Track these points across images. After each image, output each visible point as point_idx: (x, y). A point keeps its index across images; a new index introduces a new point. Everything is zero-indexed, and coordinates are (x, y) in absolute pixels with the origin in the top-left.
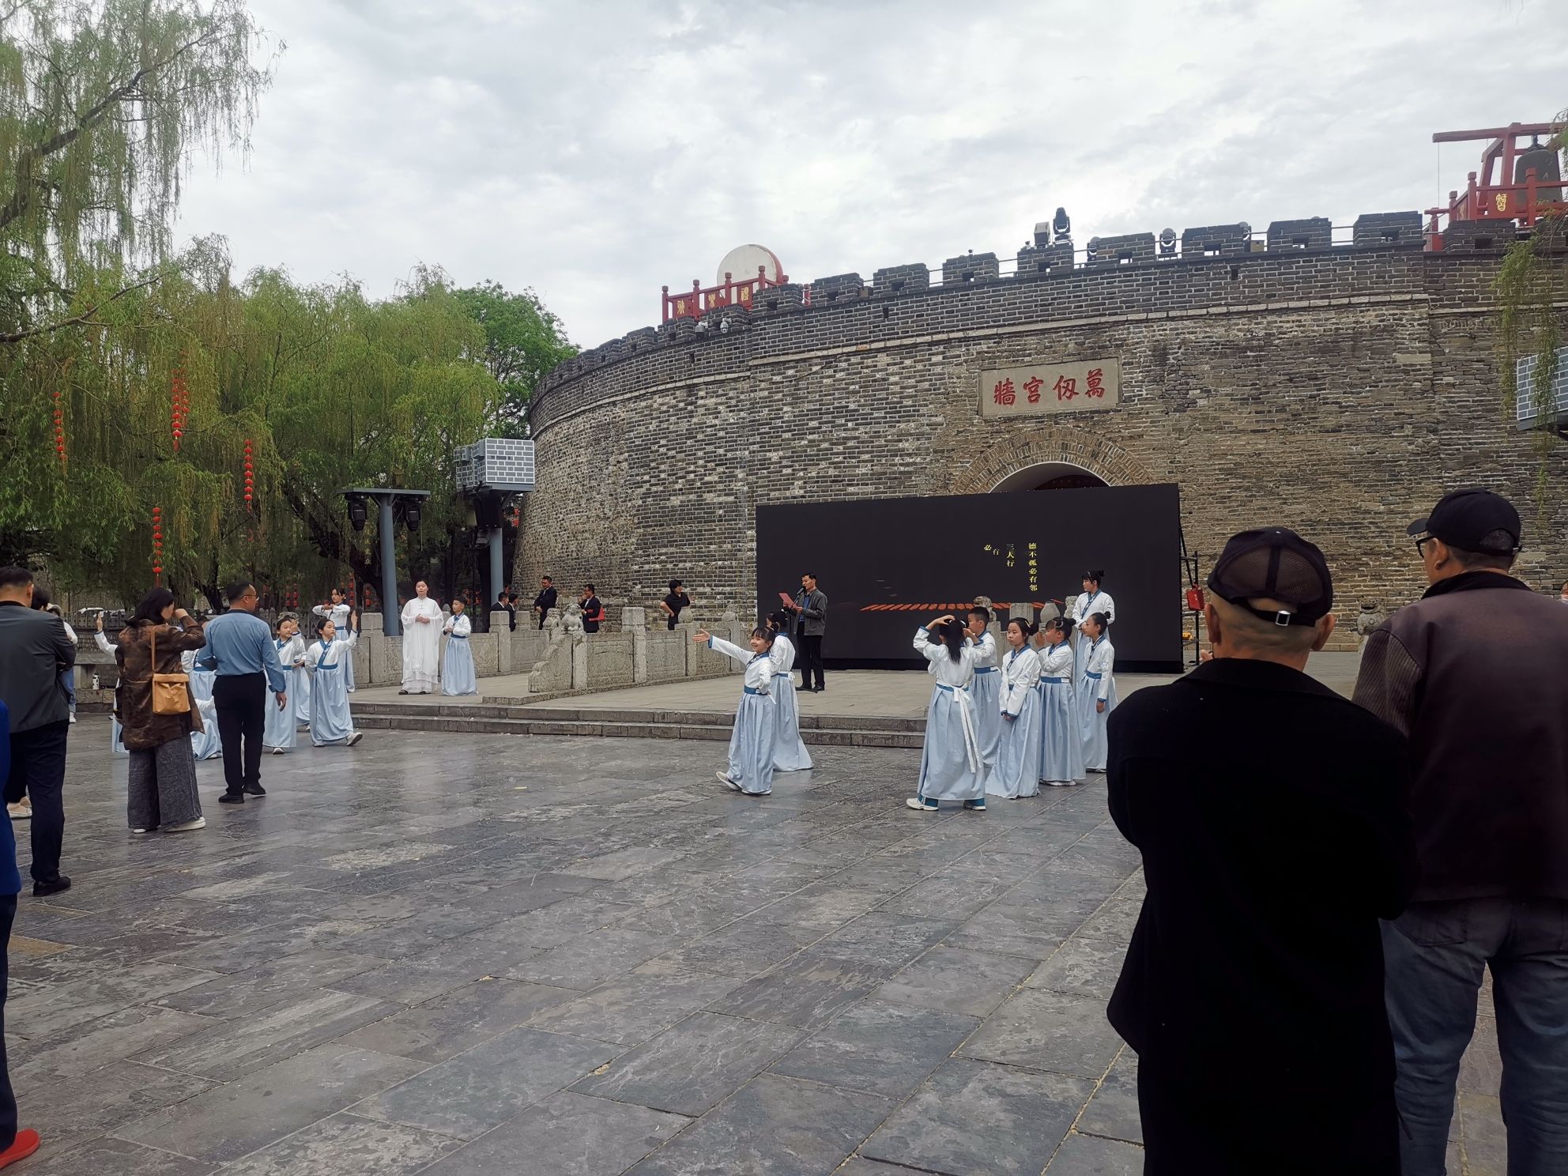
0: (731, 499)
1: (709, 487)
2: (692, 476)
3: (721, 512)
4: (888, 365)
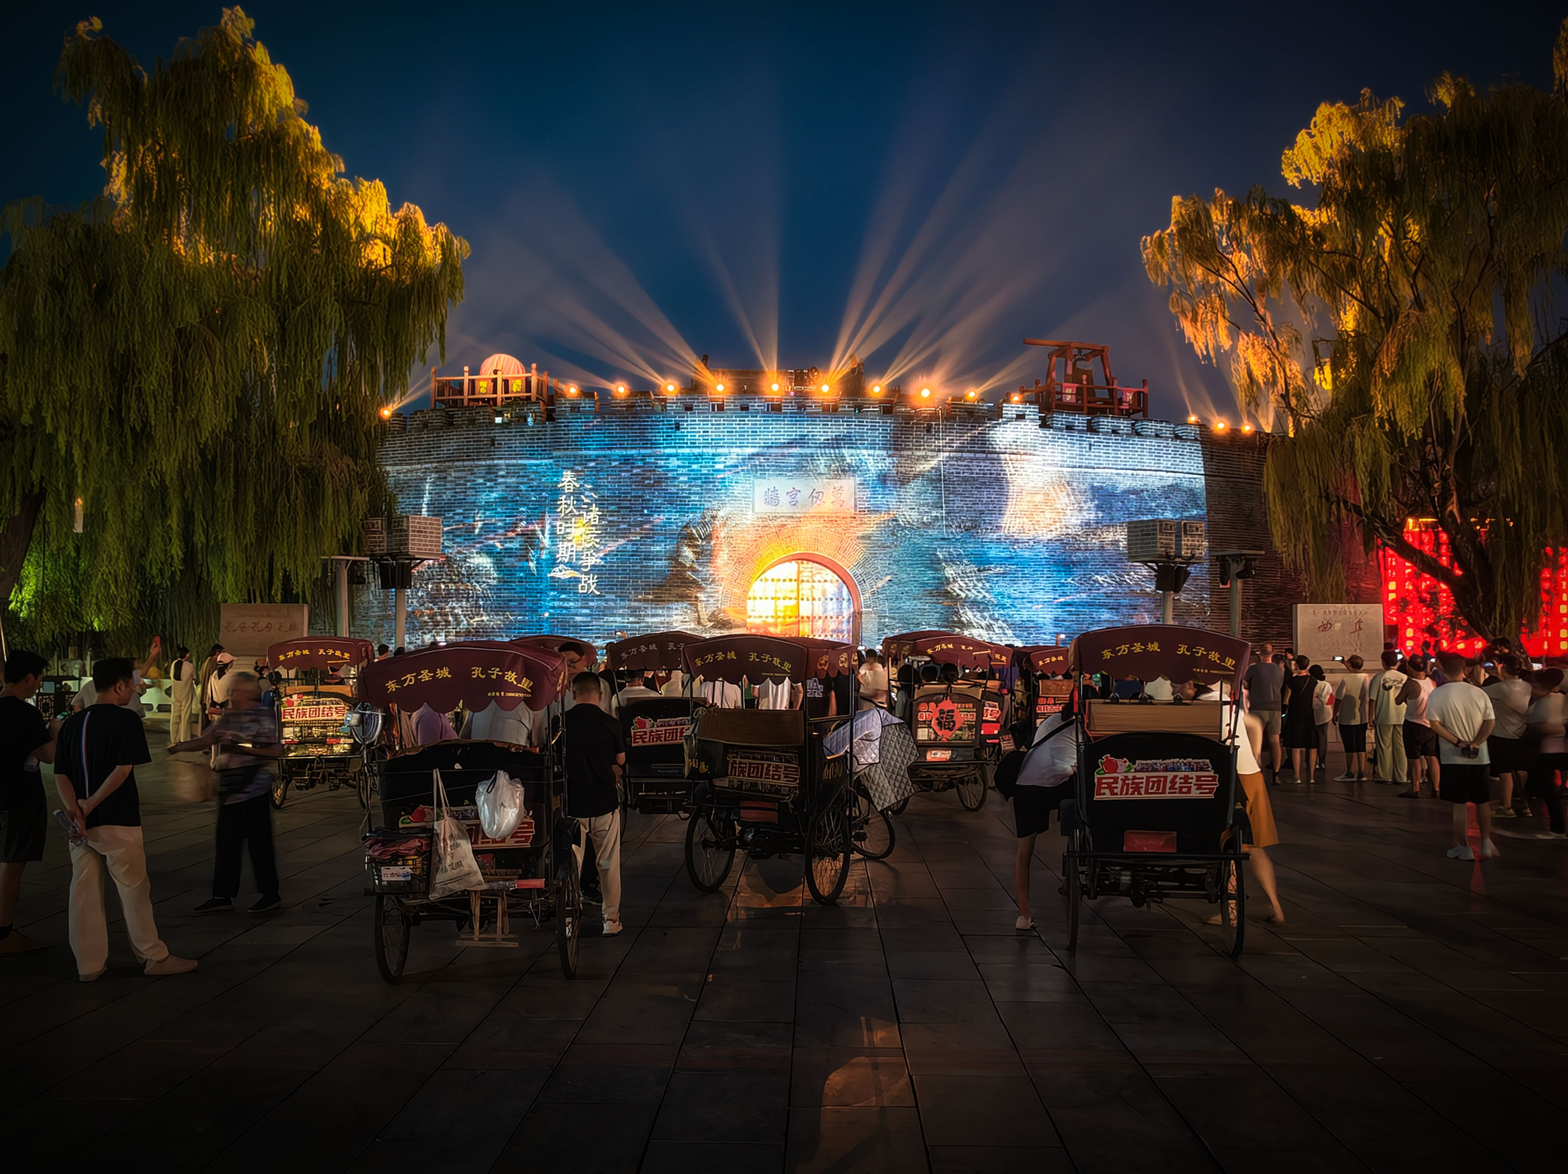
4: (678, 467)
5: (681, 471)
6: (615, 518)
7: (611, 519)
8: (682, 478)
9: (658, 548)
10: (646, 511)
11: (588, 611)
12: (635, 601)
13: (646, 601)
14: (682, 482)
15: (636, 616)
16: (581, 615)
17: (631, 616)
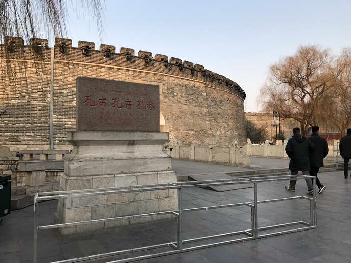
0: (45, 104)
1: (34, 99)
2: (24, 94)
3: (40, 108)
5: (106, 73)
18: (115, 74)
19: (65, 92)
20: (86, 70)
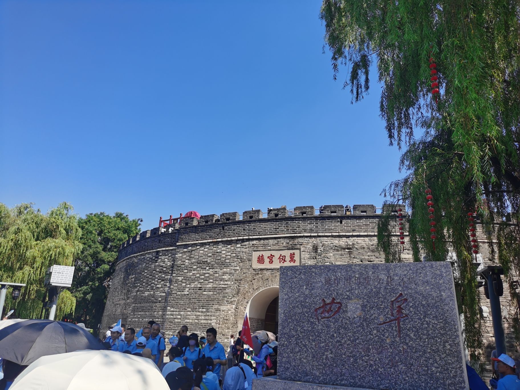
0: (164, 294)
1: (158, 289)
2: (153, 285)
4: (222, 247)
6: (195, 272)
7: (193, 272)
8: (223, 252)
9: (210, 286)
10: (207, 268)
11: (179, 317)
12: (199, 312)
13: (202, 312)
14: (223, 254)
15: (198, 320)
16: (177, 319)
17: (196, 319)
18: (232, 248)
19: (180, 279)
20: (203, 248)
